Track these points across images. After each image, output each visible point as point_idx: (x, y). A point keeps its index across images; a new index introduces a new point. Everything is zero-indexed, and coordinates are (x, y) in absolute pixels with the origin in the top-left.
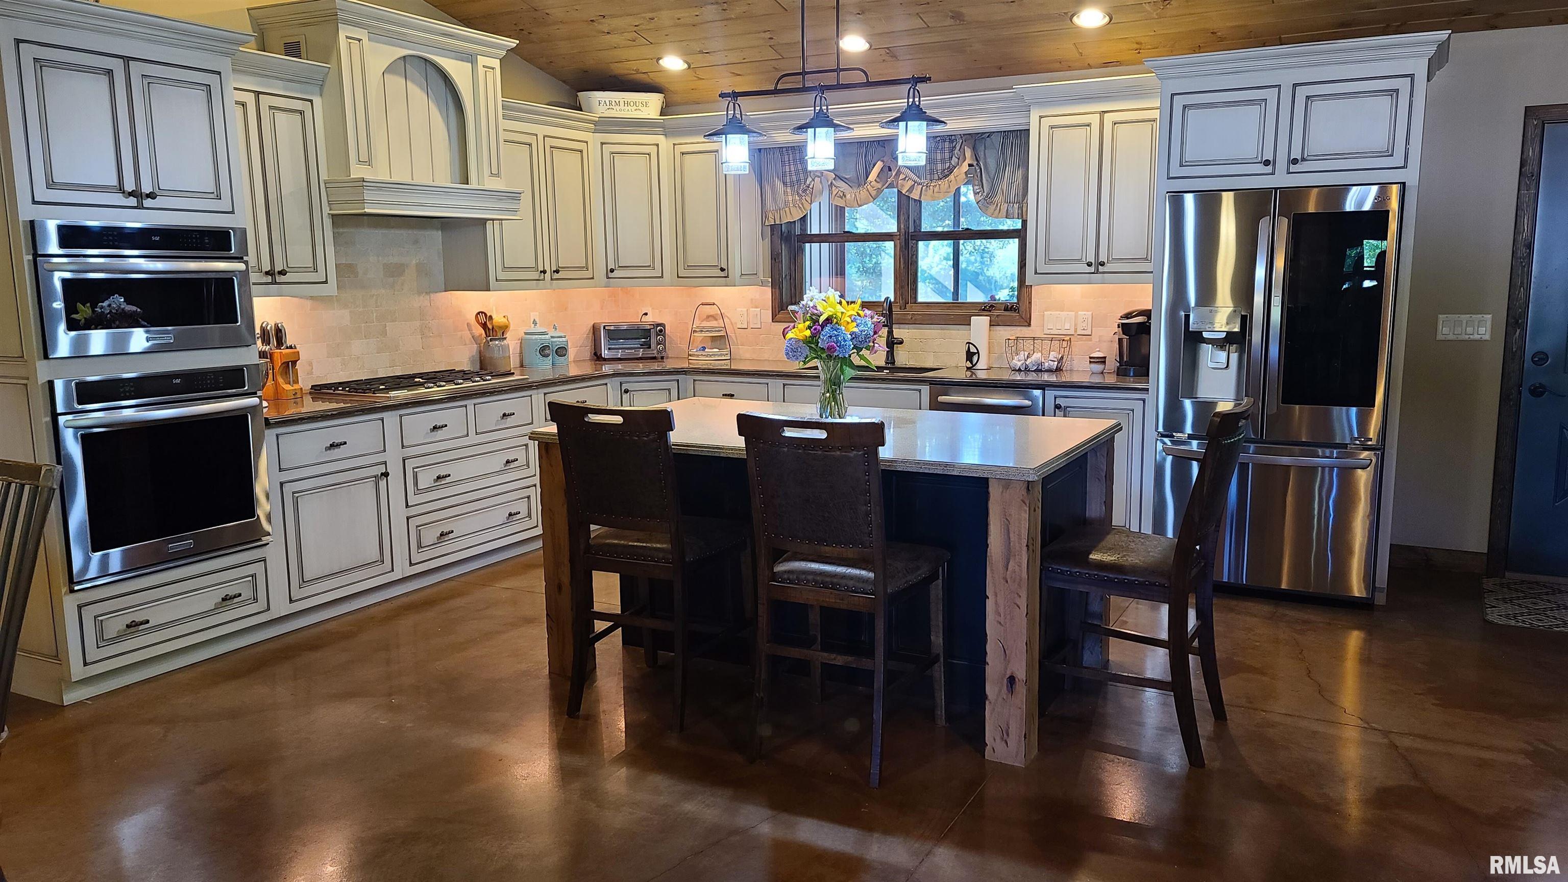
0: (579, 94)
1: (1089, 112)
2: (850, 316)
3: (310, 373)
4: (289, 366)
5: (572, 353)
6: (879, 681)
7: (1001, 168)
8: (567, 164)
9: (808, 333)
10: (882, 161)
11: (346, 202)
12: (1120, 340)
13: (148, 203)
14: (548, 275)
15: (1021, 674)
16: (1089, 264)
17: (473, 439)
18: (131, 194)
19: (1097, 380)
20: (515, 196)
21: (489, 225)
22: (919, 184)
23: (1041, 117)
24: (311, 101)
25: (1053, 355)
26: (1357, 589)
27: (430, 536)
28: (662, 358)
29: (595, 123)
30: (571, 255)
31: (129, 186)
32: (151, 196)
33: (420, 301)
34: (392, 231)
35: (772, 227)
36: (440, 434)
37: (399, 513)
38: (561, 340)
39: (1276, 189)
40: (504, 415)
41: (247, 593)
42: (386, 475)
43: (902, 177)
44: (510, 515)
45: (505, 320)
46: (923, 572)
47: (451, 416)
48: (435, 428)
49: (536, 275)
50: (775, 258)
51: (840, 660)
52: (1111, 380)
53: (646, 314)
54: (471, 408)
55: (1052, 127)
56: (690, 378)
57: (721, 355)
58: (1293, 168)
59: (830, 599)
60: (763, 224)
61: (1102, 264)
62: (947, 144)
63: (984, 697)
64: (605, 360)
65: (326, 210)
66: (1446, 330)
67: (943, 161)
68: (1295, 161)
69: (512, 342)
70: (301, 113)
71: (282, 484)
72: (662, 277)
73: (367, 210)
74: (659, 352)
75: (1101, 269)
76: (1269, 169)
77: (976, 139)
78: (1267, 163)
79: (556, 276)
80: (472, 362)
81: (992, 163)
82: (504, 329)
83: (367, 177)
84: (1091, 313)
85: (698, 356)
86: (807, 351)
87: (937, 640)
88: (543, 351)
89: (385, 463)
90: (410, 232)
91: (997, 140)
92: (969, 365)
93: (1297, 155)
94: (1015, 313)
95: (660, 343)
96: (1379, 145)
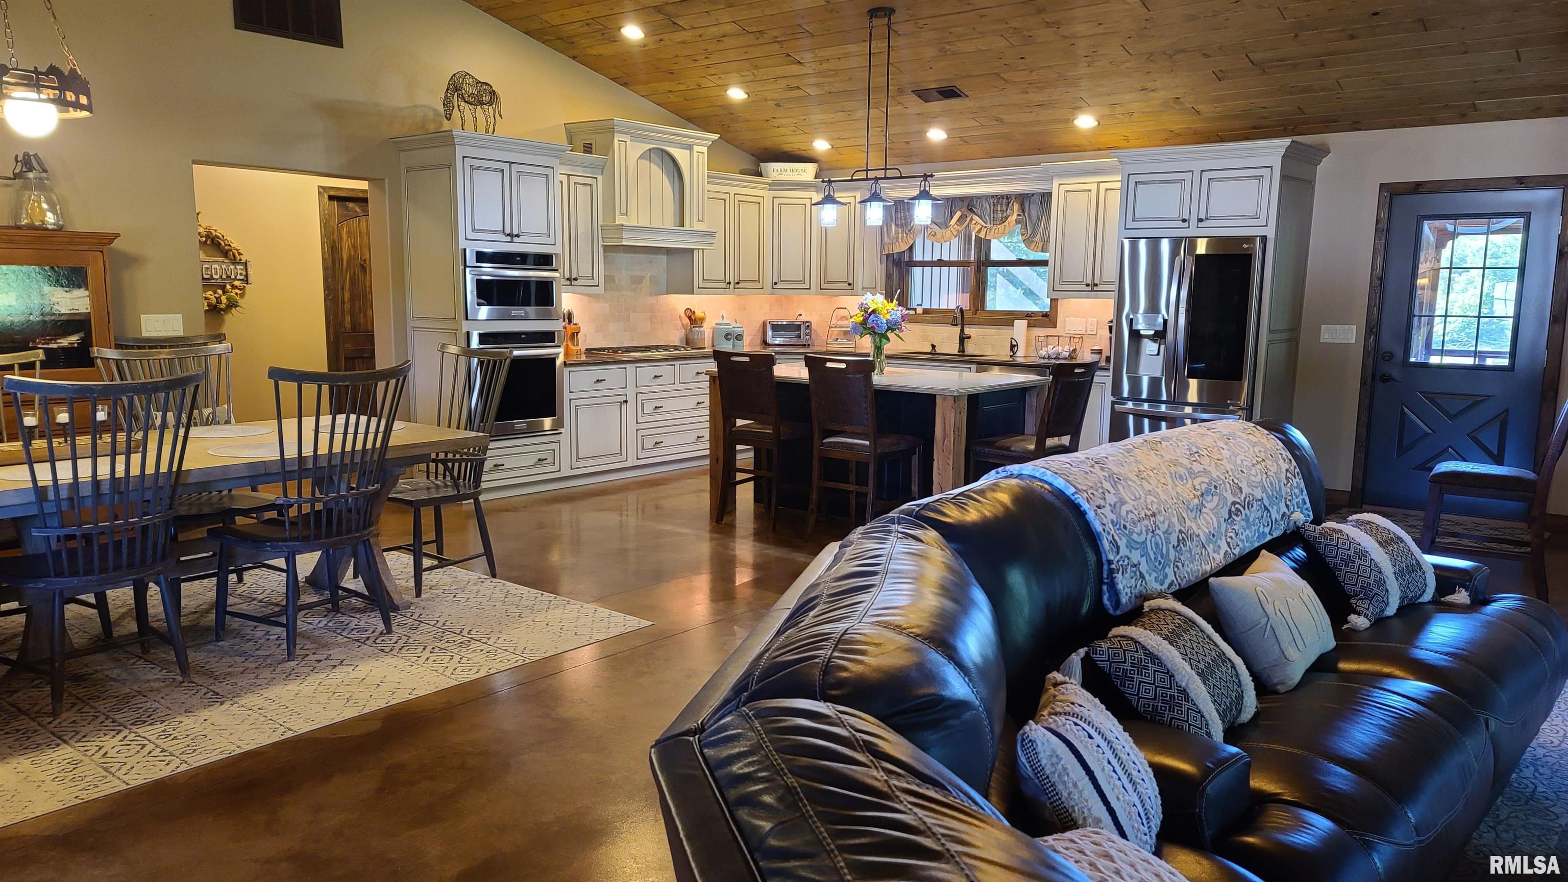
0: (761, 164)
1: (1089, 183)
2: (887, 310)
3: (585, 341)
4: (574, 335)
5: (747, 339)
7: (1039, 219)
8: (748, 211)
9: (861, 318)
10: (961, 211)
11: (612, 238)
13: (516, 239)
14: (732, 285)
16: (1088, 285)
17: (678, 386)
18: (508, 235)
19: (1096, 363)
20: (712, 235)
21: (696, 252)
22: (985, 227)
23: (1060, 185)
24: (596, 178)
25: (1067, 347)
27: (649, 443)
28: (809, 345)
29: (770, 184)
30: (748, 272)
31: (508, 231)
32: (517, 236)
33: (652, 300)
34: (637, 255)
35: (888, 255)
36: (658, 381)
37: (632, 427)
38: (739, 329)
39: (1186, 238)
40: (698, 373)
41: (550, 460)
42: (626, 402)
43: (974, 222)
44: (698, 437)
45: (703, 314)
47: (665, 370)
48: (655, 376)
49: (724, 285)
50: (889, 277)
52: (1104, 364)
53: (801, 315)
54: (677, 367)
55: (1067, 192)
57: (848, 344)
58: (1200, 224)
60: (881, 253)
61: (1096, 285)
62: (1005, 201)
64: (769, 345)
65: (601, 243)
66: (1327, 336)
67: (1002, 212)
68: (1201, 220)
69: (707, 329)
70: (591, 185)
71: (570, 400)
72: (810, 289)
73: (624, 243)
74: (807, 340)
75: (1095, 288)
76: (1186, 225)
77: (1023, 199)
78: (1184, 221)
79: (737, 286)
80: (681, 341)
81: (1034, 213)
82: (702, 320)
83: (625, 224)
84: (1095, 319)
85: (832, 344)
86: (861, 329)
88: (727, 336)
89: (626, 395)
90: (647, 256)
91: (1035, 199)
92: (1012, 354)
93: (1202, 216)
94: (1047, 319)
95: (807, 335)
96: (1252, 211)
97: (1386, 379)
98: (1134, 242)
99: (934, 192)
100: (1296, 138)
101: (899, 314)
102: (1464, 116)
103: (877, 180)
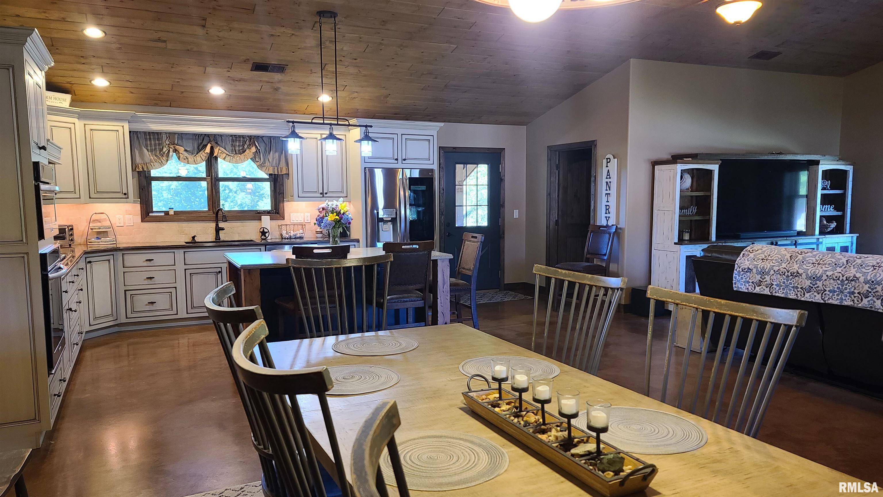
1: (316, 133)
7: (267, 152)
10: (211, 144)
13: (41, 152)
16: (321, 194)
18: (39, 147)
22: (229, 156)
31: (39, 143)
35: (139, 172)
36: (71, 286)
43: (220, 152)
48: (70, 282)
56: (120, 254)
62: (242, 139)
68: (404, 160)
72: (79, 198)
75: (325, 195)
76: (396, 162)
78: (396, 159)
81: (262, 148)
84: (310, 213)
91: (264, 140)
92: (264, 238)
93: (404, 157)
94: (277, 215)
95: (71, 236)
96: (427, 156)
97: (449, 234)
103: (331, 124)
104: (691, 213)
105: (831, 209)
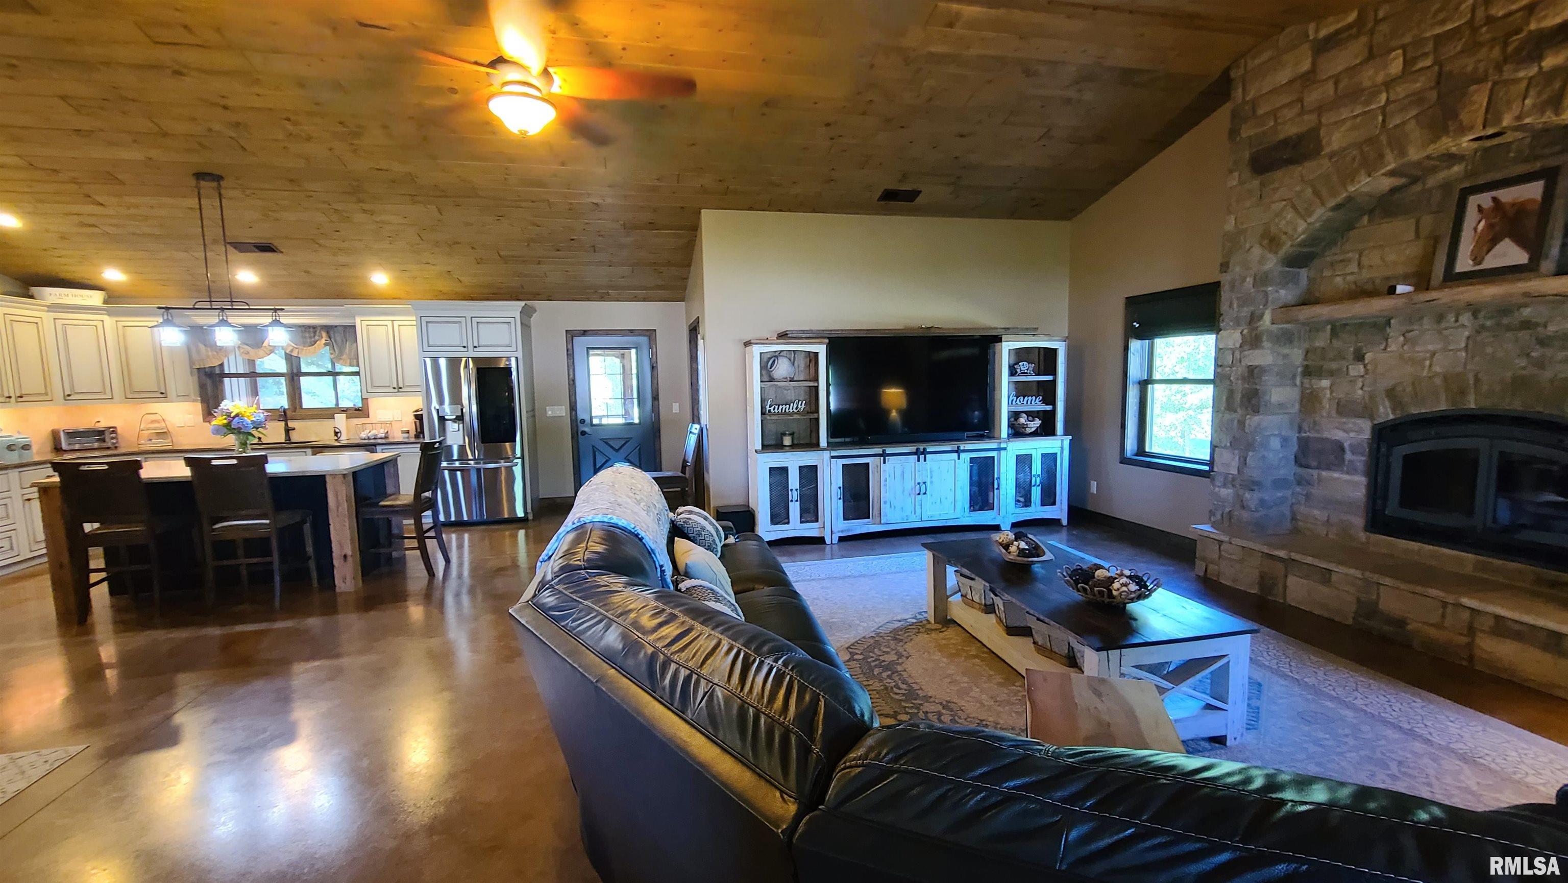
0: (31, 289)
1: (386, 320)
2: (250, 414)
5: (35, 447)
6: (276, 566)
7: (344, 343)
8: (24, 330)
9: (225, 421)
12: (415, 422)
14: (12, 399)
15: (349, 553)
16: (394, 388)
19: (406, 440)
22: (297, 349)
23: (361, 320)
25: (382, 431)
26: (520, 513)
28: (116, 447)
29: (47, 306)
30: (32, 386)
35: (199, 369)
38: (25, 440)
39: (469, 357)
46: (298, 518)
50: (202, 387)
51: (255, 560)
52: (413, 440)
53: (99, 422)
55: (367, 325)
57: (164, 443)
58: (475, 349)
59: (247, 535)
60: (191, 367)
61: (401, 388)
62: (312, 330)
63: (333, 566)
64: (65, 451)
66: (549, 412)
67: (310, 338)
68: (475, 347)
72: (112, 399)
74: (114, 444)
75: (400, 390)
76: (466, 349)
77: (328, 329)
78: (464, 347)
79: (20, 399)
81: (339, 339)
84: (399, 410)
85: (146, 444)
86: (225, 430)
87: (310, 549)
88: (9, 447)
91: (341, 329)
92: (336, 438)
93: (476, 344)
94: (360, 412)
95: (113, 438)
96: (507, 342)
97: (584, 433)
98: (435, 360)
99: (283, 320)
100: (528, 302)
101: (262, 415)
102: (602, 299)
103: (223, 309)
104: (796, 409)
105: (1037, 402)
